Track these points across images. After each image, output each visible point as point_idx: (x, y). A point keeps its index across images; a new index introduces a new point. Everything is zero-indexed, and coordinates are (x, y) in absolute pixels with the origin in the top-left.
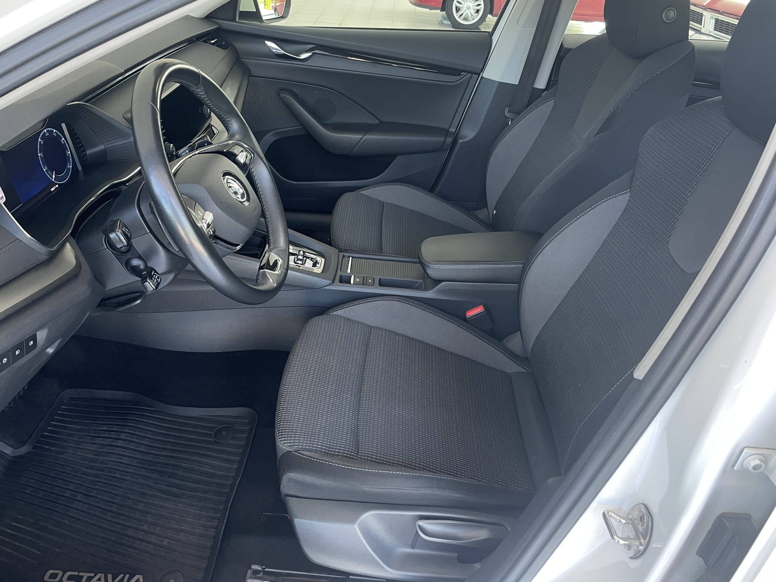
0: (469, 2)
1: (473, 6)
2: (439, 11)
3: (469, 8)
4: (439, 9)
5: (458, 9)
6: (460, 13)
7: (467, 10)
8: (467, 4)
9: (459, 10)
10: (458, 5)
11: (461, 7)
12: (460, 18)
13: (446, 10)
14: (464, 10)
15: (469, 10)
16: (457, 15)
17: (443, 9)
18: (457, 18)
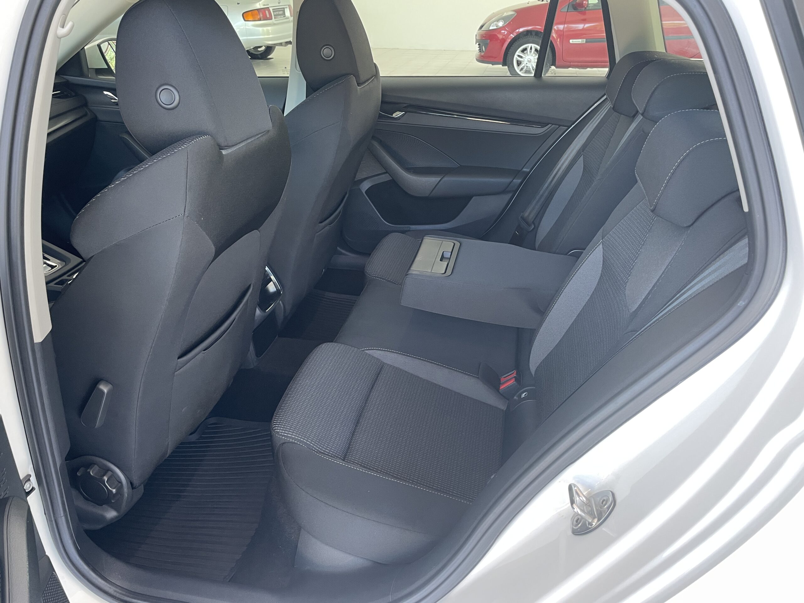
0: (530, 56)
1: (535, 59)
2: (501, 66)
3: (530, 61)
4: (501, 64)
5: (519, 63)
6: (521, 66)
7: (528, 63)
8: (527, 57)
9: (521, 63)
10: (519, 59)
11: (522, 61)
12: (522, 71)
13: (507, 64)
14: (525, 63)
15: (531, 63)
16: (518, 69)
17: (504, 64)
18: (518, 71)
